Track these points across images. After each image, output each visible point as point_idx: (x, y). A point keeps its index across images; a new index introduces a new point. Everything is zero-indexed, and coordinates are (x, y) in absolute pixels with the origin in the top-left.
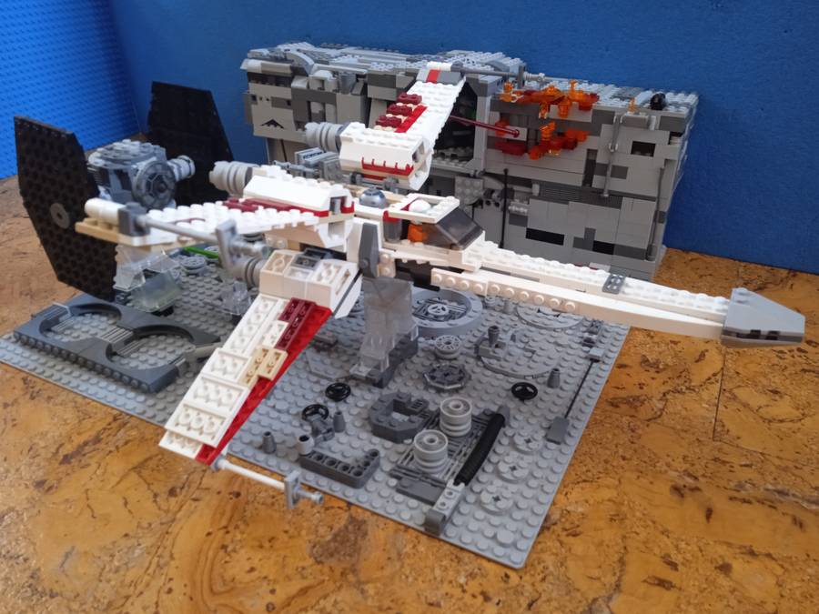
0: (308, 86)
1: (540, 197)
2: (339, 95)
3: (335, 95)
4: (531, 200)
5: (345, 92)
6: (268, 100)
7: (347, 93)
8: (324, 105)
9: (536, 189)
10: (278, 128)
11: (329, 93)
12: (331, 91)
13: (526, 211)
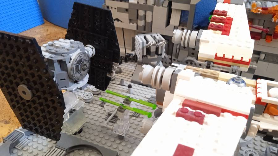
0: (138, 2)
1: (264, 60)
2: (155, 7)
3: (153, 7)
4: (259, 62)
5: (158, 5)
6: (115, 8)
7: (160, 6)
8: (146, 12)
9: (262, 56)
10: (119, 22)
11: (149, 6)
12: (151, 5)
13: (256, 67)
